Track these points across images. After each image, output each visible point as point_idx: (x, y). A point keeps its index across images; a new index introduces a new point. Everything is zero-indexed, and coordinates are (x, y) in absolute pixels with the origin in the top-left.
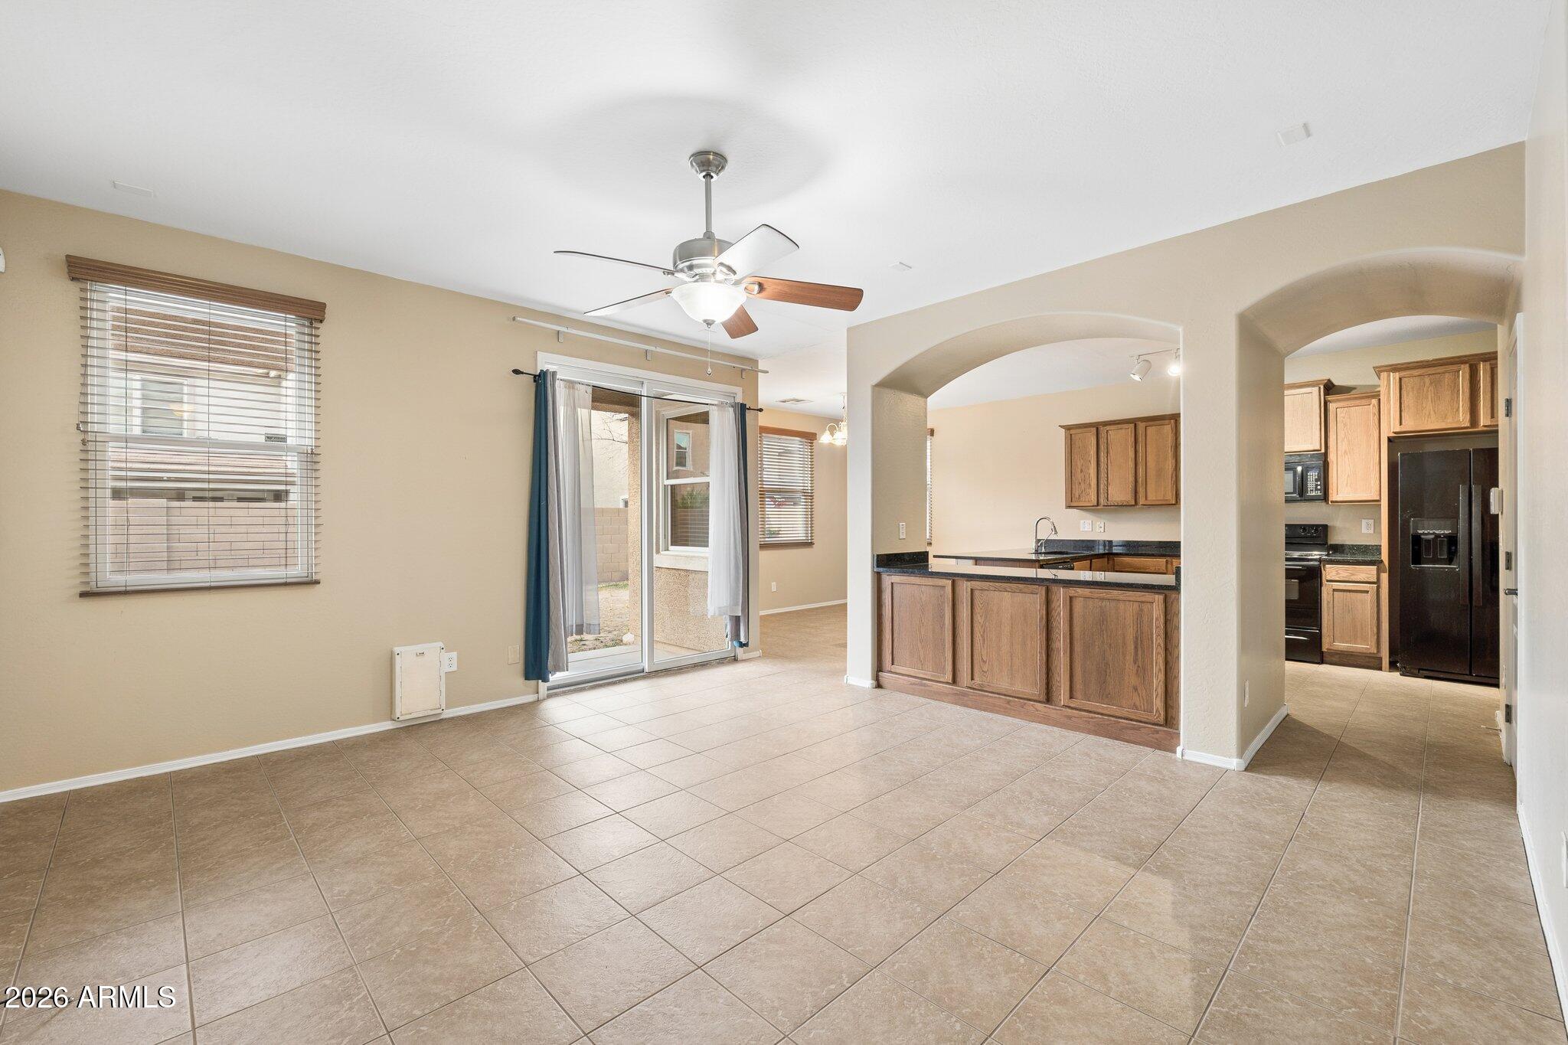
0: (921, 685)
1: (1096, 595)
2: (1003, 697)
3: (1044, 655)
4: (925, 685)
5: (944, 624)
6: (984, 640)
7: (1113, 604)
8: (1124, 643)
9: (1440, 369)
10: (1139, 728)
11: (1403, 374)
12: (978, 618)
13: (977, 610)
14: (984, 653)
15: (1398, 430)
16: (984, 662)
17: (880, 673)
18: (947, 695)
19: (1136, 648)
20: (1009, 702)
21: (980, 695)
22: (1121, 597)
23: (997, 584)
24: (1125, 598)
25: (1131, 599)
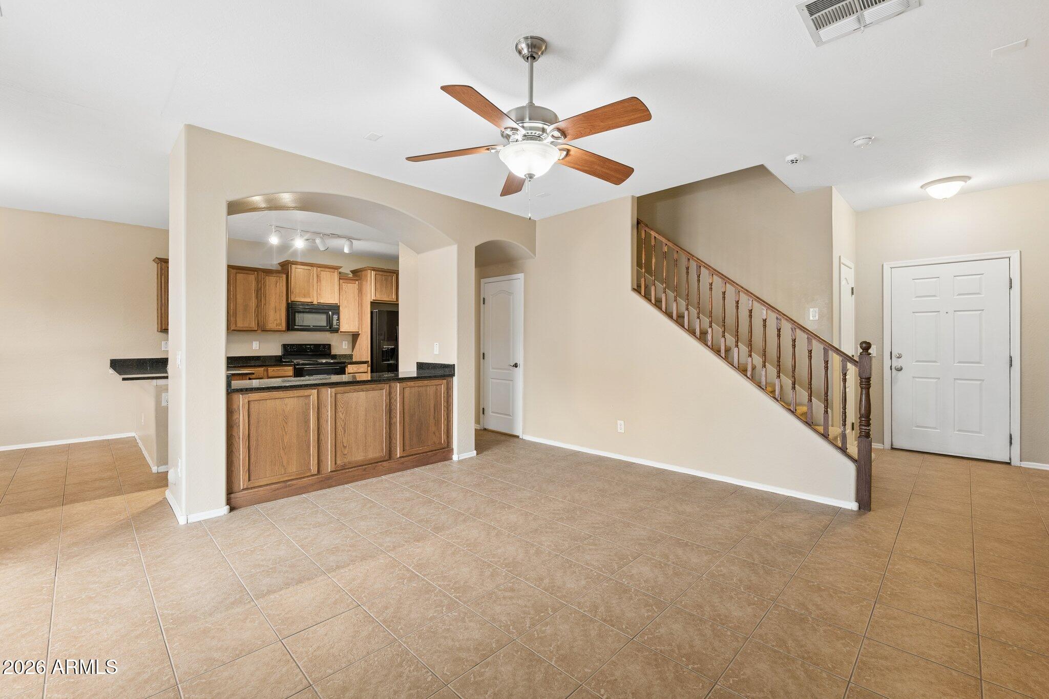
0: (286, 487)
1: (417, 385)
2: (360, 468)
3: (388, 429)
4: (289, 486)
5: (309, 427)
6: (345, 431)
7: (424, 388)
8: (429, 409)
9: (388, 274)
10: (435, 455)
11: (377, 272)
12: (340, 415)
13: (339, 409)
14: (345, 441)
15: (374, 299)
16: (345, 447)
17: (232, 495)
18: (312, 485)
19: (435, 410)
20: (365, 470)
21: (342, 474)
22: (429, 384)
23: (356, 387)
24: (431, 384)
25: (433, 384)
